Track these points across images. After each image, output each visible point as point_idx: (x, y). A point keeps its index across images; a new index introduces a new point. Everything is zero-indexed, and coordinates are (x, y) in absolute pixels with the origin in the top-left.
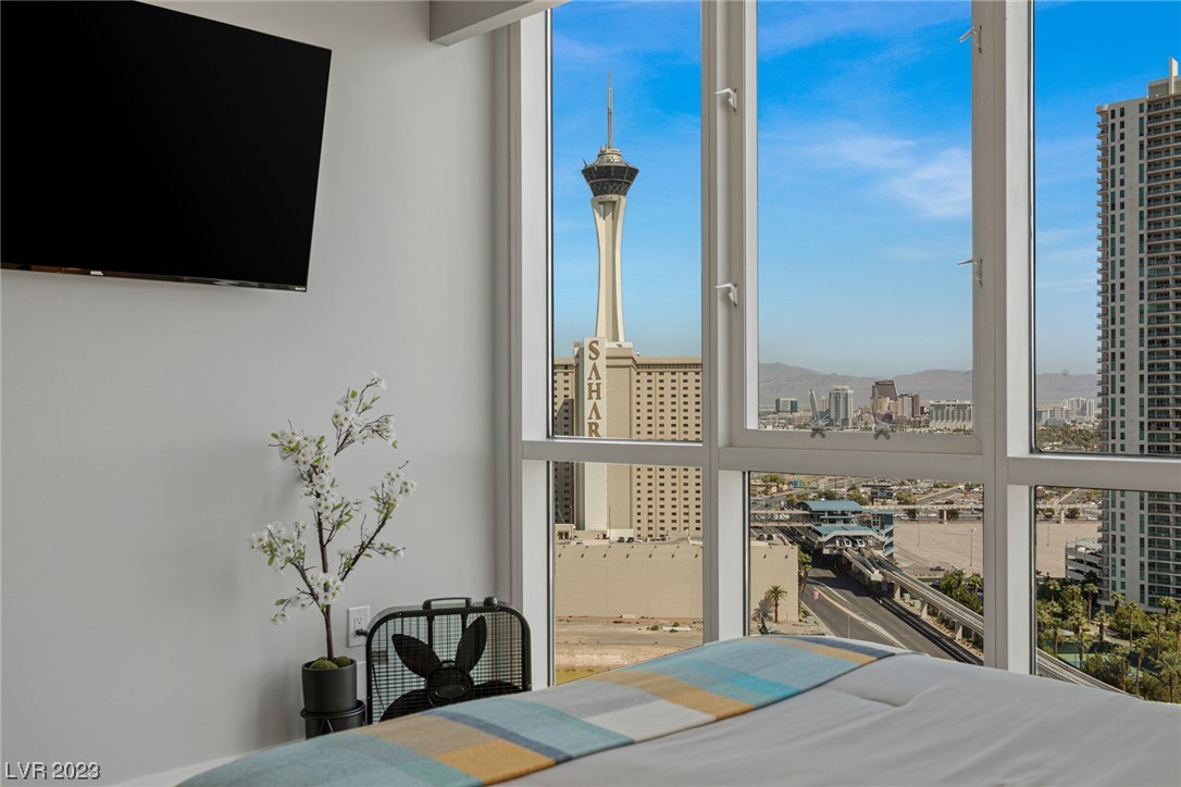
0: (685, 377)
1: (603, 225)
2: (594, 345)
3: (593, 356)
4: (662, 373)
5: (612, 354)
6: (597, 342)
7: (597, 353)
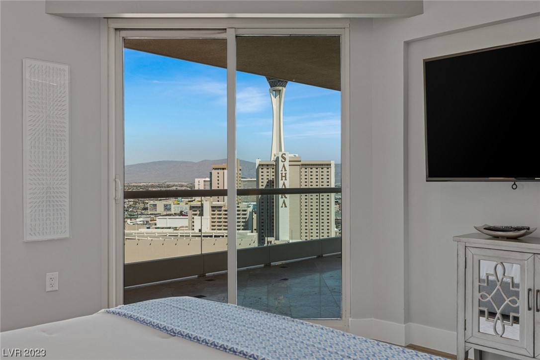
0: (322, 170)
1: (275, 101)
2: (284, 155)
3: (283, 160)
4: (311, 168)
5: (291, 160)
6: (285, 154)
7: (285, 159)
